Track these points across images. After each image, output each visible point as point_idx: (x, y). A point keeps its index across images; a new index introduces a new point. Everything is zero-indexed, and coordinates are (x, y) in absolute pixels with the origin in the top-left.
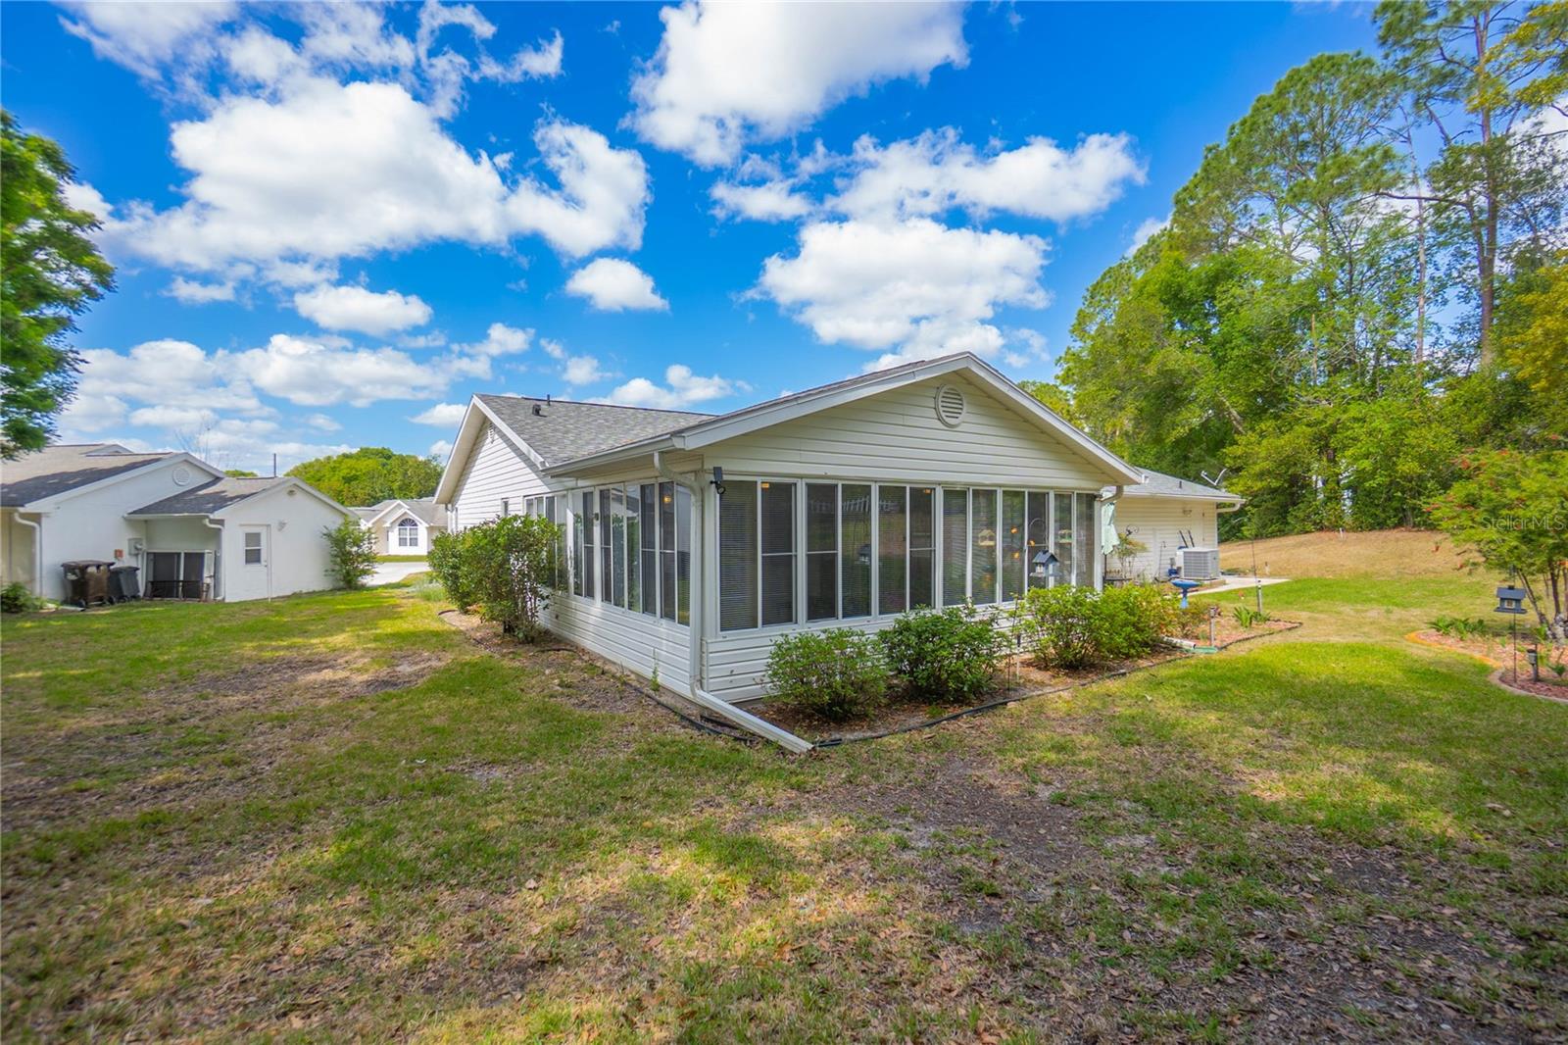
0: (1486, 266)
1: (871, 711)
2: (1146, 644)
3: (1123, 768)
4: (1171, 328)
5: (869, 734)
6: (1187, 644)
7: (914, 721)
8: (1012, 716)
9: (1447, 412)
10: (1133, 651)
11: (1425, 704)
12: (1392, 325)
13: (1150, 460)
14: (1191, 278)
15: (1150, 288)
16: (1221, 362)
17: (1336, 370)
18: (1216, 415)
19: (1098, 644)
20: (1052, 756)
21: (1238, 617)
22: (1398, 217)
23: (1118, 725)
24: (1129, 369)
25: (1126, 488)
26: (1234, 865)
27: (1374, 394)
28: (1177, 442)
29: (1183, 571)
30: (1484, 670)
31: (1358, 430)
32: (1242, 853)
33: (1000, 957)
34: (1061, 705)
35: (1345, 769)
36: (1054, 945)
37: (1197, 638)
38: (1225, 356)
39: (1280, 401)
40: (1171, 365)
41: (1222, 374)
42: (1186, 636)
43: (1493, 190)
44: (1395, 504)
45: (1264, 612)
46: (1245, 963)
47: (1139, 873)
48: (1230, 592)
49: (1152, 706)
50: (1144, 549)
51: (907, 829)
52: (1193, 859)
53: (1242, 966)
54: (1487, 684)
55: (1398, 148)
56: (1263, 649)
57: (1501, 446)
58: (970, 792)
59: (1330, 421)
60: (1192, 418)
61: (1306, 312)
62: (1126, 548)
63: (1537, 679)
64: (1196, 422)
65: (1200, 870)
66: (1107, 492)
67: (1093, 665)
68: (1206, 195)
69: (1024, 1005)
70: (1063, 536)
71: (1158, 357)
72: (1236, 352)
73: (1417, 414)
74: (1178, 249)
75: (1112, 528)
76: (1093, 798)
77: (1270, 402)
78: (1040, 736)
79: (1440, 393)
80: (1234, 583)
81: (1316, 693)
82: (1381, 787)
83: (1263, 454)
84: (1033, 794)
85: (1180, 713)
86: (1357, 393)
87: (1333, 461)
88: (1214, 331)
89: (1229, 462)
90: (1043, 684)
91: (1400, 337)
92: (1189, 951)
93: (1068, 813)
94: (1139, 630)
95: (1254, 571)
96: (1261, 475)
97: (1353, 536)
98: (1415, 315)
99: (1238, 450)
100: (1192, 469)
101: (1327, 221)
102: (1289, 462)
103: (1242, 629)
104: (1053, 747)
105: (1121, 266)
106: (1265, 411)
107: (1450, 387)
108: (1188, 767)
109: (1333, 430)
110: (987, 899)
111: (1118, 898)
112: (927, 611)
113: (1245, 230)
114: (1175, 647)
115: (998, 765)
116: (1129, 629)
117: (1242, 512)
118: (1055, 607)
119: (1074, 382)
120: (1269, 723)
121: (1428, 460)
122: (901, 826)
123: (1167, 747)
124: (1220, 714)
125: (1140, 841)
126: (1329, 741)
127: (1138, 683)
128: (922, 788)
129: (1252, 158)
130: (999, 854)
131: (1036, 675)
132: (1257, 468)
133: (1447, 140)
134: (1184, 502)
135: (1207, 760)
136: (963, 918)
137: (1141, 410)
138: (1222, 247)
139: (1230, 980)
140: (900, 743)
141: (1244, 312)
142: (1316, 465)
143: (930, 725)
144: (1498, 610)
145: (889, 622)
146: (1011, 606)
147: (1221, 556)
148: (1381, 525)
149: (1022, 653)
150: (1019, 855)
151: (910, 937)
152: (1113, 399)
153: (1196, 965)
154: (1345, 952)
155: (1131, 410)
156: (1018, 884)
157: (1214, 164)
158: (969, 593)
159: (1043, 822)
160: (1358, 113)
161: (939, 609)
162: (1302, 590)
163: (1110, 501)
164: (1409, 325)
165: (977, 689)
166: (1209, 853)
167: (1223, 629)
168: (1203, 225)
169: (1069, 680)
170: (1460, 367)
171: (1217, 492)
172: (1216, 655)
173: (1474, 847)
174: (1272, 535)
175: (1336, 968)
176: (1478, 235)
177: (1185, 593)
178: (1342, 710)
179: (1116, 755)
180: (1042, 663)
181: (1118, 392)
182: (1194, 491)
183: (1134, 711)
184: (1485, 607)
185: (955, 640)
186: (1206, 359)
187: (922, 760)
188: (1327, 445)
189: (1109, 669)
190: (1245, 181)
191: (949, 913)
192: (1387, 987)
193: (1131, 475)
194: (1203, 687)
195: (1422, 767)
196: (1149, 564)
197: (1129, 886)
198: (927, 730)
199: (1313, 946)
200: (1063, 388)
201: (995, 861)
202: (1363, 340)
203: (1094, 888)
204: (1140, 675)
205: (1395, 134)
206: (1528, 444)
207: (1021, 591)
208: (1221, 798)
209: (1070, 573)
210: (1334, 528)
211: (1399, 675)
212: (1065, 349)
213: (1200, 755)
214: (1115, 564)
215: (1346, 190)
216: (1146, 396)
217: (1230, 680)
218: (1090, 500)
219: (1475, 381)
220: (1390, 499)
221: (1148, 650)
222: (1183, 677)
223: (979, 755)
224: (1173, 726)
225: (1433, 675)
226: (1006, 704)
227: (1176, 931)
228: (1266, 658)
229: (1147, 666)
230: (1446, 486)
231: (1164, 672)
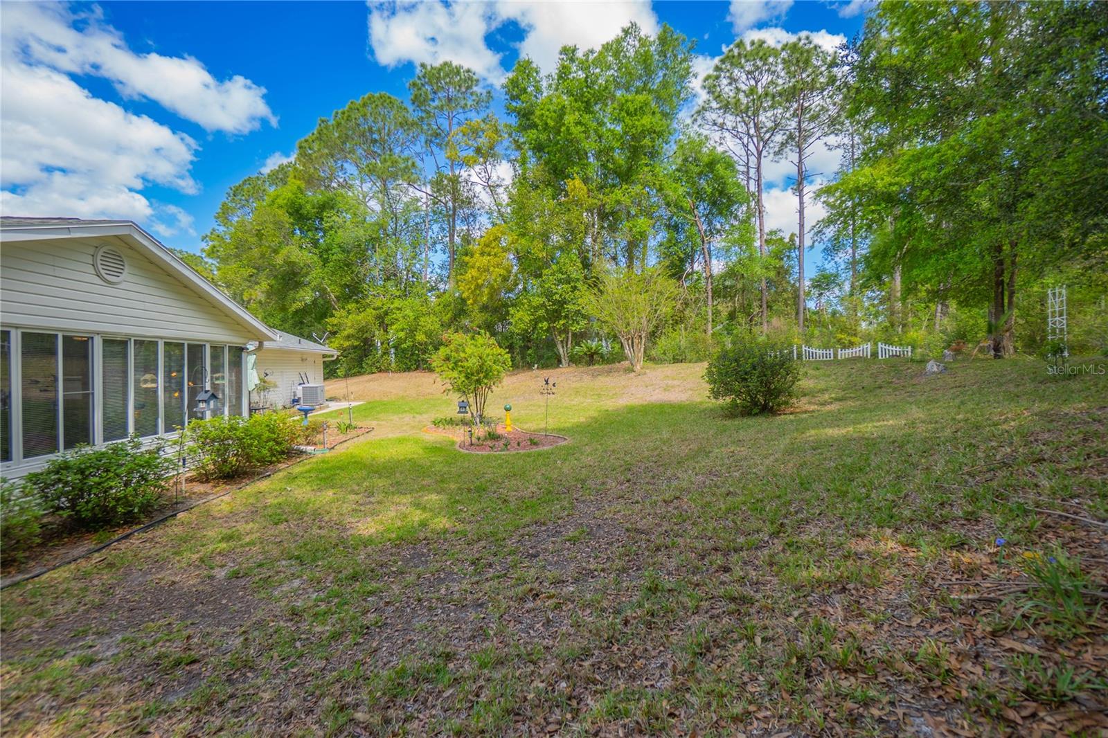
0: (452, 236)
1: (20, 555)
2: (283, 452)
3: (278, 540)
4: (293, 233)
5: (20, 577)
6: (310, 449)
7: (76, 552)
8: (182, 524)
9: (437, 309)
10: (274, 459)
11: (433, 464)
12: (414, 258)
13: (278, 322)
14: (307, 202)
15: (280, 201)
16: (326, 261)
17: (388, 279)
18: (321, 296)
19: (248, 458)
20: (223, 545)
21: (339, 428)
22: (418, 200)
23: (270, 511)
24: (263, 256)
25: (265, 343)
26: (354, 578)
27: (406, 295)
28: (297, 312)
29: (302, 401)
30: (453, 443)
31: (398, 315)
32: (357, 569)
33: (208, 702)
34: (223, 506)
35: (402, 507)
36: (249, 674)
37: (315, 444)
38: (328, 259)
39: (359, 292)
40: (293, 259)
41: (326, 270)
42: (308, 444)
43: (455, 200)
44: (415, 357)
45: (354, 423)
46: (368, 628)
47: (299, 603)
48: (332, 412)
49: (291, 494)
50: (276, 386)
51: (91, 647)
52: (332, 582)
53: (366, 631)
54: (455, 450)
55: (419, 164)
56: (355, 447)
57: (456, 331)
58: (153, 593)
59: (385, 308)
60: (306, 296)
61: (374, 241)
62: (264, 387)
63: (472, 444)
64: (308, 299)
65: (336, 587)
66: (251, 347)
67: (245, 473)
68: (319, 150)
69: (235, 724)
70: (217, 379)
71: (284, 251)
72: (335, 257)
73: (424, 309)
74: (299, 179)
75: (254, 373)
76: (260, 566)
77: (353, 292)
78: (211, 533)
79: (433, 299)
80: (333, 406)
81: (385, 468)
82: (418, 512)
83: (349, 324)
84: (212, 578)
85: (310, 495)
86: (398, 294)
87: (386, 331)
88: (321, 241)
89: (329, 328)
90: (206, 494)
91: (418, 266)
92: (336, 636)
93: (242, 582)
94: (278, 443)
95: (346, 398)
96: (348, 337)
97: (396, 375)
98: (424, 255)
99: (334, 321)
100: (306, 330)
101: (385, 190)
102: (363, 330)
103: (342, 435)
104: (223, 538)
105: (258, 178)
106: (351, 297)
107: (438, 297)
108: (320, 528)
109: (386, 314)
110: (188, 668)
111: (289, 624)
112: (88, 448)
113: (341, 180)
114: (302, 452)
115: (177, 565)
116: (271, 443)
117: (337, 361)
118: (214, 434)
119: (218, 257)
120: (362, 490)
121: (429, 334)
122: (82, 647)
123: (305, 519)
124: (334, 491)
125: (296, 583)
126: (393, 494)
127: (280, 480)
128: (100, 607)
129: (347, 137)
130: (190, 631)
131: (199, 488)
132: (346, 333)
133: (438, 168)
134: (302, 353)
135: (331, 520)
136: (167, 692)
137: (271, 287)
138: (328, 187)
139: (362, 641)
140: (66, 575)
141: (340, 232)
142: (377, 333)
143: (98, 550)
144: (459, 412)
145: (40, 464)
146: (173, 436)
147: (326, 388)
148: (408, 369)
149: (188, 471)
150: (209, 625)
151: (115, 732)
152: (251, 276)
153: (342, 642)
154: (412, 600)
155: (264, 285)
156: (213, 646)
157: (325, 131)
158: (131, 429)
159: (223, 595)
160: (401, 136)
161: (100, 445)
162: (372, 408)
163: (254, 352)
164: (420, 260)
165: (147, 509)
166: (340, 576)
167: (330, 436)
168: (315, 168)
169: (228, 487)
170: (442, 286)
171: (322, 347)
172: (329, 454)
173: (455, 529)
174: (355, 375)
175: (408, 610)
176: (449, 220)
177: (306, 415)
178: (398, 475)
179: (272, 532)
180: (204, 478)
181: (255, 271)
182: (308, 346)
183: (280, 500)
184: (452, 411)
185: (123, 471)
186: (316, 258)
187: (95, 582)
188: (383, 322)
189: (258, 474)
190: (342, 150)
191: (152, 694)
192: (430, 609)
193: (270, 334)
194: (323, 475)
195: (434, 497)
196: (278, 396)
197: (295, 614)
198: (96, 555)
199: (397, 605)
200: (210, 261)
201: (189, 638)
202: (401, 263)
203: (272, 624)
204: (281, 474)
205: (418, 154)
206: (466, 330)
207: (182, 424)
208: (342, 541)
209: (223, 405)
210: (386, 371)
211: (421, 451)
212: (211, 230)
213: (326, 518)
214: (255, 397)
215: (395, 177)
216: (275, 277)
217: (339, 468)
218: (238, 351)
219: (447, 295)
220: (412, 355)
221: (284, 456)
222: (309, 471)
223: (157, 561)
224: (307, 504)
225: (434, 449)
226: (175, 515)
227: (327, 628)
228: (356, 452)
229: (284, 469)
230: (437, 349)
231: (297, 470)
